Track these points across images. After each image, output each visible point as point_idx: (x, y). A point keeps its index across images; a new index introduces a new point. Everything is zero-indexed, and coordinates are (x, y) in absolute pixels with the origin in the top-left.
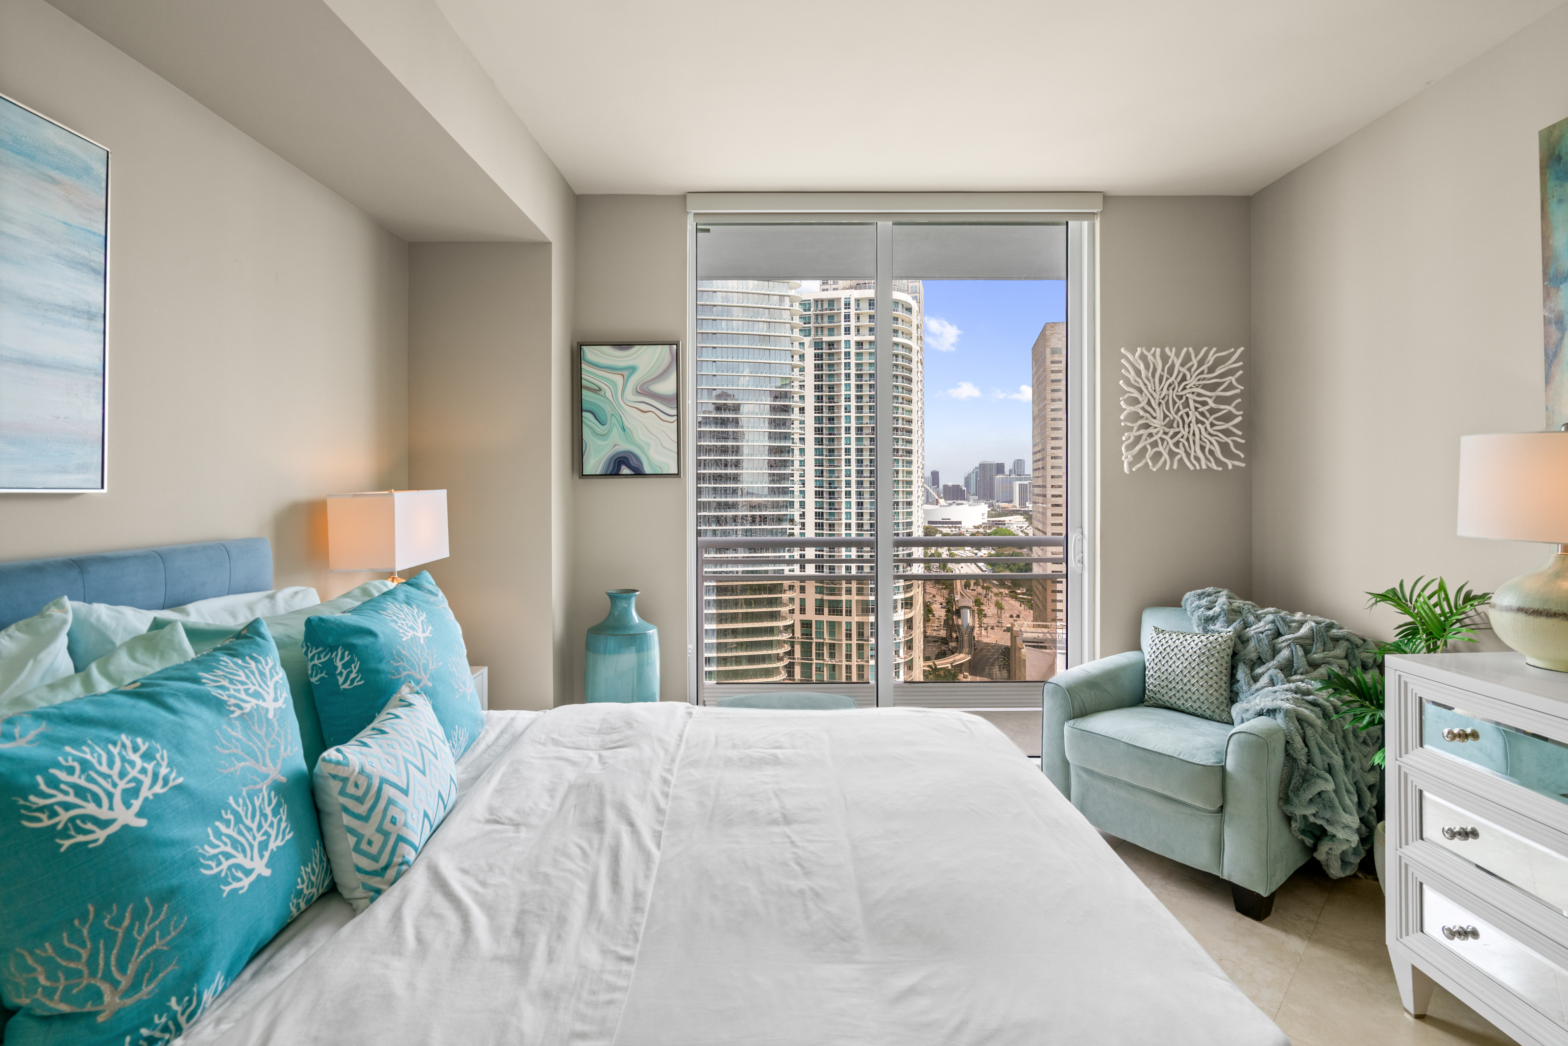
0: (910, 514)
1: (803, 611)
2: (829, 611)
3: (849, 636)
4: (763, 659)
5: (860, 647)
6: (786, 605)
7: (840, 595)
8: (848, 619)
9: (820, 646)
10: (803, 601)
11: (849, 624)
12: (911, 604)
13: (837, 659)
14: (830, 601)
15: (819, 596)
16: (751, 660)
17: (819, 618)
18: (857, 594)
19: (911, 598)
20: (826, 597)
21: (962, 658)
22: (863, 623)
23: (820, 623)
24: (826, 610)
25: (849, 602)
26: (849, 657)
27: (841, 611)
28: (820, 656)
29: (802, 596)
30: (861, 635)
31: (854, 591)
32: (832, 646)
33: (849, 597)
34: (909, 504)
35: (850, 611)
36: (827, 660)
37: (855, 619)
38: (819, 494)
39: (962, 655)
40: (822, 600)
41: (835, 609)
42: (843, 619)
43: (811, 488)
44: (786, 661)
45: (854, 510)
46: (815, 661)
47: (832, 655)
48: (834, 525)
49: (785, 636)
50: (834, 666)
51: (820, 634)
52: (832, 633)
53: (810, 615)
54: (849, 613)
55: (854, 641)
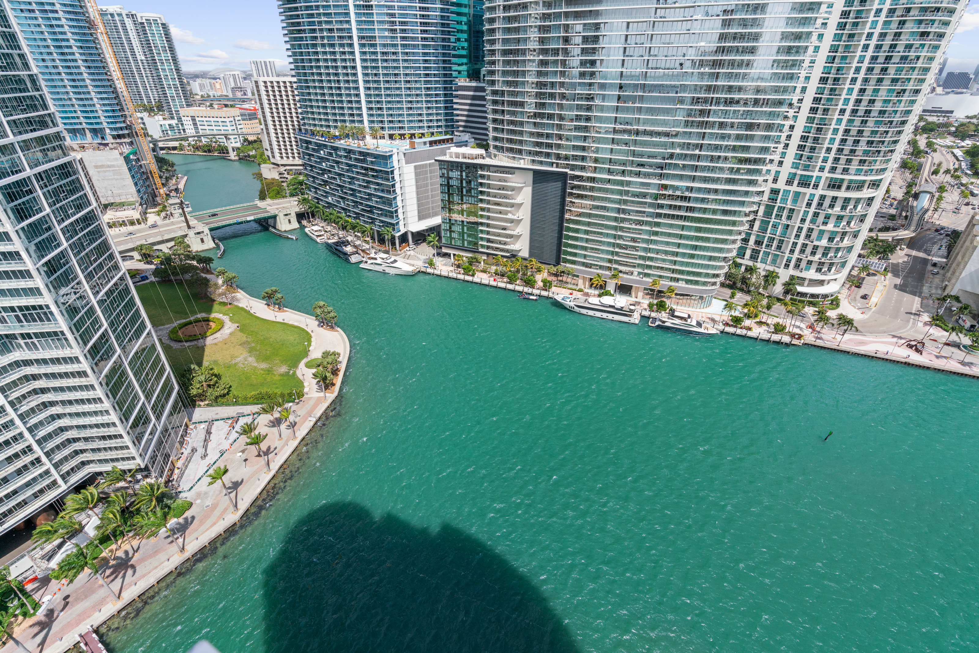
0: (913, 102)
1: (775, 180)
2: (799, 183)
3: (809, 205)
4: (734, 213)
5: (816, 215)
6: (764, 175)
7: (813, 171)
8: (813, 192)
9: (781, 209)
10: (778, 173)
11: (813, 195)
12: (878, 186)
13: (792, 221)
14: (802, 175)
15: (794, 171)
16: (725, 212)
17: (788, 188)
18: (829, 172)
19: (881, 180)
20: (800, 172)
21: (905, 234)
22: (825, 196)
23: (787, 192)
24: (796, 182)
25: (819, 178)
26: (803, 220)
27: (809, 185)
28: (779, 216)
29: (779, 169)
30: (820, 205)
31: (827, 169)
32: (792, 211)
33: (820, 174)
34: (917, 92)
35: (818, 186)
36: (784, 220)
37: (820, 192)
38: (823, 80)
39: (906, 232)
40: (795, 174)
41: (804, 183)
42: (809, 191)
43: (817, 73)
44: (751, 217)
45: (854, 96)
46: (773, 220)
47: (789, 218)
48: (828, 110)
49: (756, 199)
50: (788, 226)
51: (784, 200)
52: (795, 201)
53: (781, 185)
54: (816, 186)
55: (812, 209)
